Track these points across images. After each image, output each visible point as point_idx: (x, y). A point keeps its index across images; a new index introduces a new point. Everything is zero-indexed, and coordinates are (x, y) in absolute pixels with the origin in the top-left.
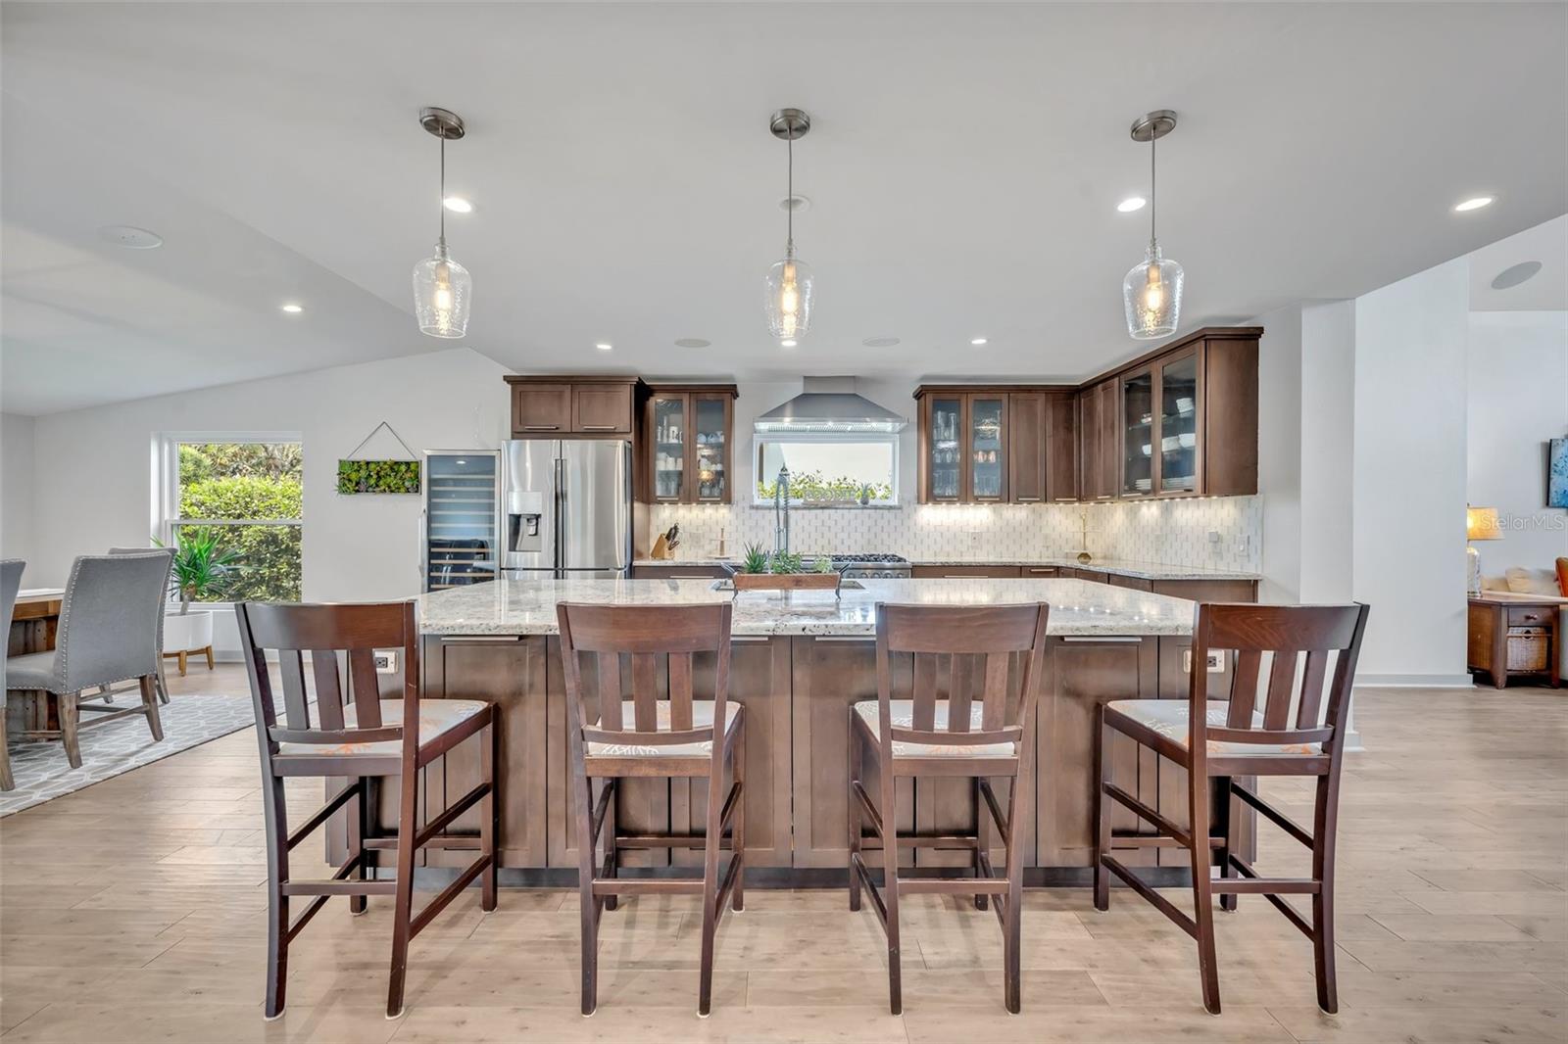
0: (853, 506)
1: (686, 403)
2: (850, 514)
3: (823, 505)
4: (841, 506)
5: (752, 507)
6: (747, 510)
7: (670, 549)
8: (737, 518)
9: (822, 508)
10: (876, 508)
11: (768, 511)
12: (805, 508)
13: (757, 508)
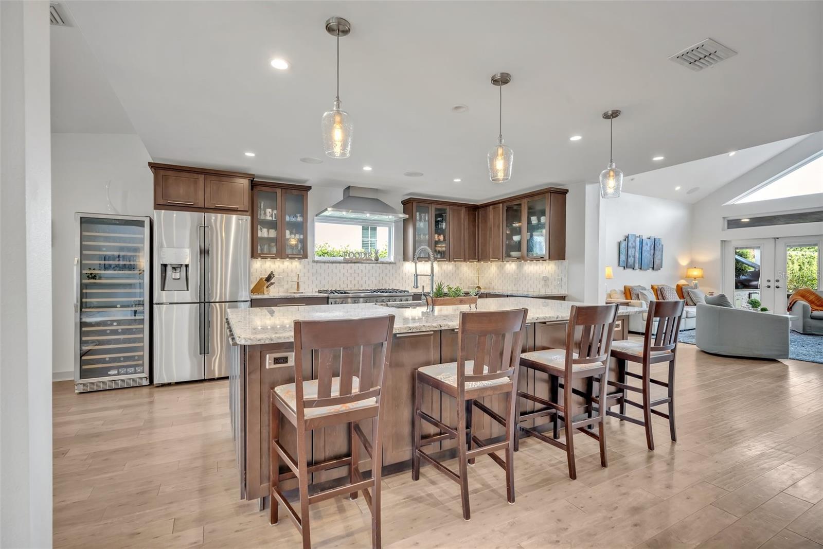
0: (371, 262)
1: (279, 194)
2: (369, 266)
3: (356, 261)
4: (365, 262)
5: (314, 262)
6: (311, 263)
7: (267, 287)
8: (304, 268)
9: (355, 263)
10: (383, 263)
11: (323, 264)
12: (345, 263)
13: (317, 262)
